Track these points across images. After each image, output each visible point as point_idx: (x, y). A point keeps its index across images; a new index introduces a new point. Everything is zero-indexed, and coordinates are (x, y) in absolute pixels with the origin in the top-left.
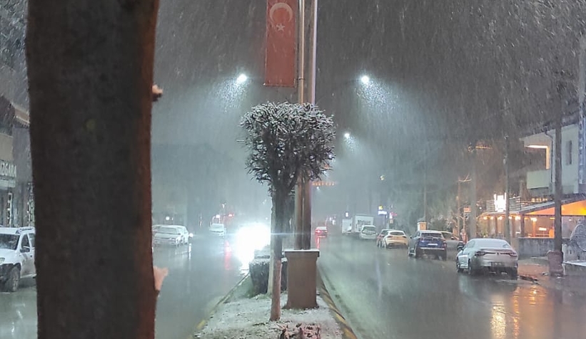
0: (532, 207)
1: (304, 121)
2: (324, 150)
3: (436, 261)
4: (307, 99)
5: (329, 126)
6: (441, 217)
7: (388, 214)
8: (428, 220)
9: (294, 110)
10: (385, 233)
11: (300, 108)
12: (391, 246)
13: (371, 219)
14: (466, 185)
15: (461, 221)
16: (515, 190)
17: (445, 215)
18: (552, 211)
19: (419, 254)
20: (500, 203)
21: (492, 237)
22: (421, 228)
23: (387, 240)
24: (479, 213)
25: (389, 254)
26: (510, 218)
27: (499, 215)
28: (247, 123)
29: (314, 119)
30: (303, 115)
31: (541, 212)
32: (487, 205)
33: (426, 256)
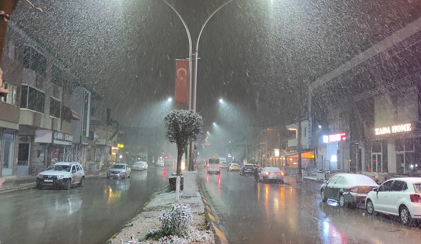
0: (290, 154)
1: (190, 117)
2: (198, 130)
3: (251, 177)
4: (192, 108)
5: (200, 120)
6: (253, 158)
7: (232, 157)
8: (248, 159)
9: (185, 113)
10: (230, 165)
11: (188, 112)
12: (232, 170)
13: (225, 159)
14: (263, 145)
15: (262, 160)
16: (283, 147)
17: (255, 158)
18: (298, 156)
19: (244, 174)
20: (277, 152)
21: (273, 166)
22: (245, 163)
23: (231, 168)
24: (268, 157)
25: (231, 174)
26: (281, 159)
27: (277, 157)
28: (166, 118)
29: (194, 116)
30: (190, 115)
31: (293, 156)
32: (272, 153)
33: (247, 175)
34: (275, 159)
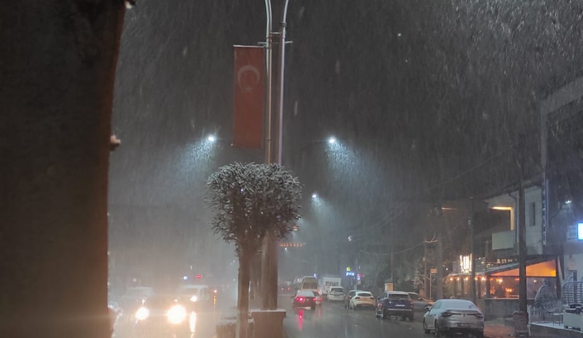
0: (497, 268)
1: (270, 181)
2: (290, 210)
3: (404, 323)
4: (274, 159)
5: (295, 186)
6: (408, 278)
7: (356, 276)
8: (395, 282)
9: (260, 170)
10: (353, 294)
11: (266, 168)
12: (359, 307)
13: (339, 280)
14: (431, 247)
15: (428, 281)
16: (480, 251)
17: (413, 277)
18: (516, 272)
19: (387, 315)
20: (466, 263)
21: (459, 298)
22: (389, 289)
23: (355, 301)
24: (445, 274)
25: (356, 316)
26: (476, 279)
27: (465, 276)
28: (215, 183)
29: (280, 179)
30: (270, 175)
31: (506, 273)
32: (452, 266)
33: (393, 317)
34: (462, 281)
